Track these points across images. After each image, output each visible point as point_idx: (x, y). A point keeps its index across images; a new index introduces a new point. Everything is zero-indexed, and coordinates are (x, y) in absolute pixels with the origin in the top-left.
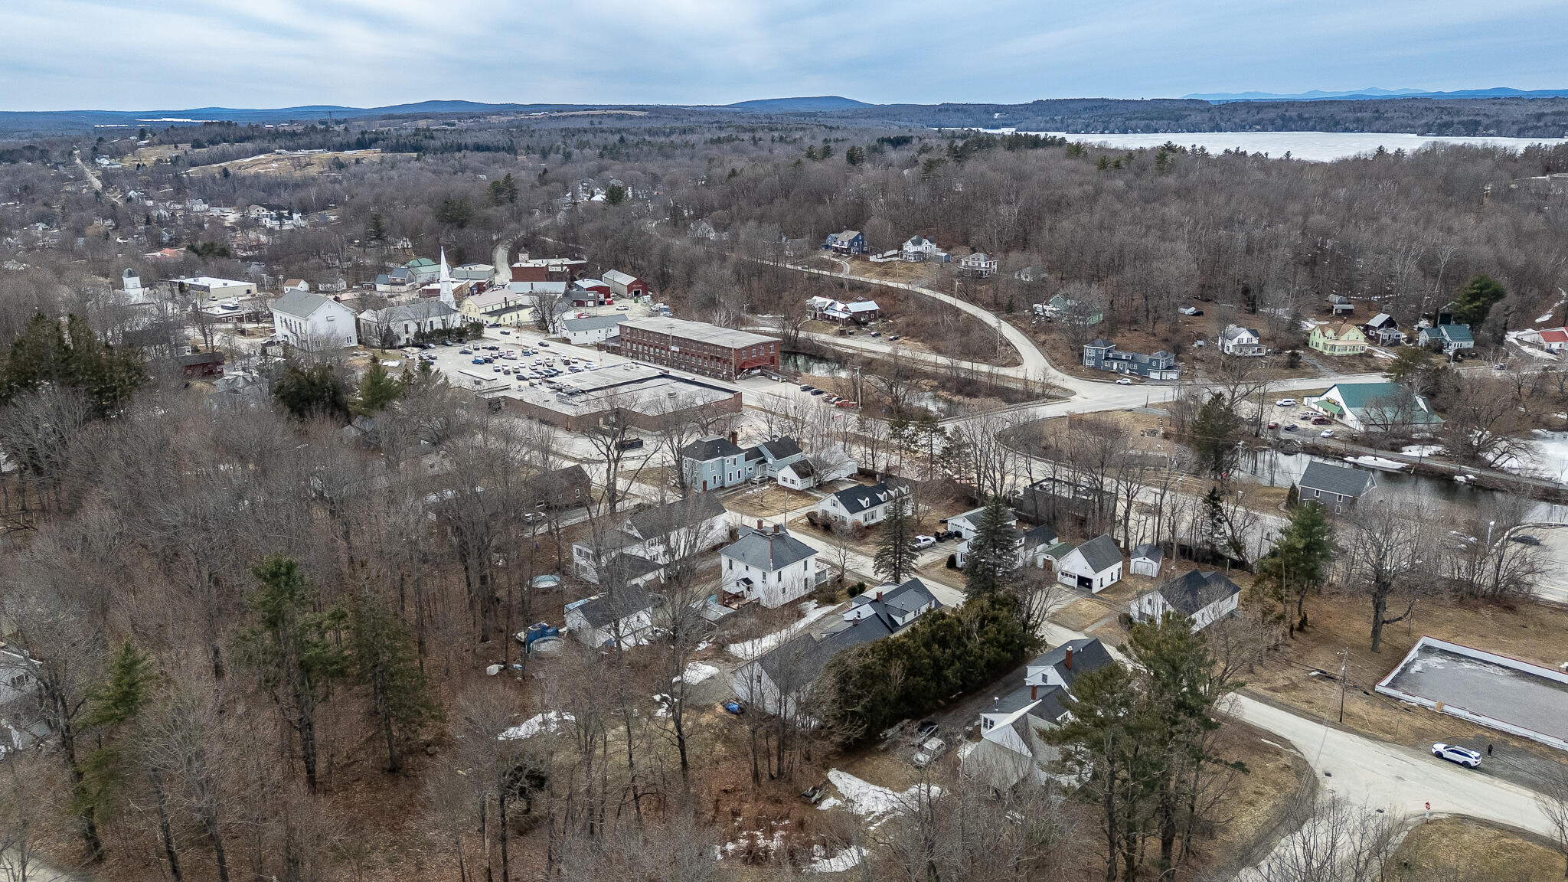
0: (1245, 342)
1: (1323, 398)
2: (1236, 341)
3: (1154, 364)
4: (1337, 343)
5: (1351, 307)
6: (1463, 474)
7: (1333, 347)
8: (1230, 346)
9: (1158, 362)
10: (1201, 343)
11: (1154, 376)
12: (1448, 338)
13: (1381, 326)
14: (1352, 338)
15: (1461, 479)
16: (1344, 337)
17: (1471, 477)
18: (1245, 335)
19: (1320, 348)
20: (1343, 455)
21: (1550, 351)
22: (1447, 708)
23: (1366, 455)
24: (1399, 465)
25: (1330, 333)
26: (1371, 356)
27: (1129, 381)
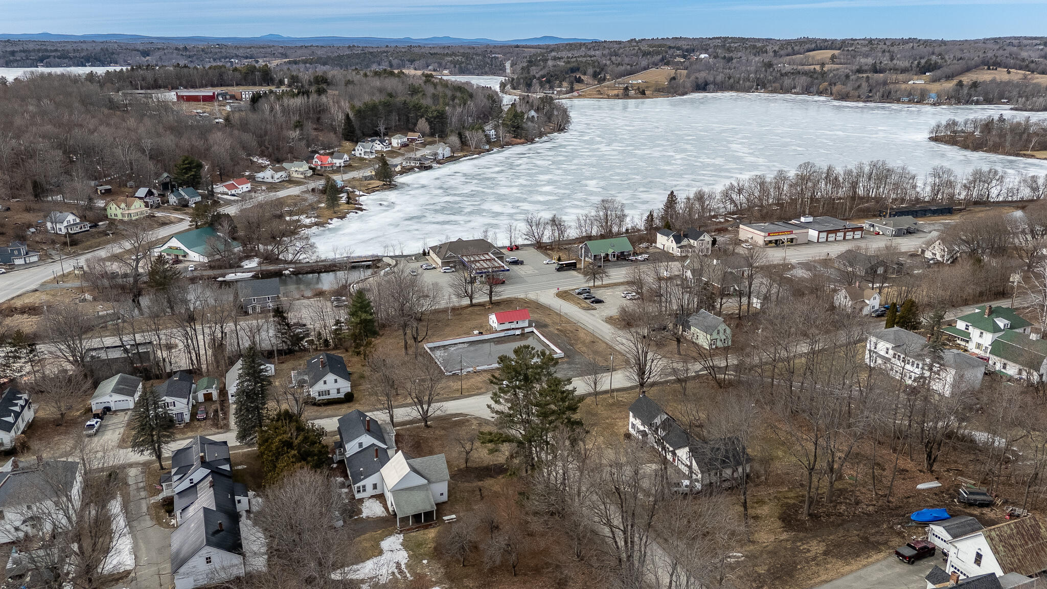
0: (72, 223)
1: (166, 247)
2: (65, 224)
3: (16, 252)
4: (130, 212)
5: (108, 187)
6: (287, 269)
7: (130, 215)
8: (62, 229)
9: (19, 250)
10: (33, 230)
11: (18, 262)
12: (186, 197)
13: (146, 196)
14: (137, 208)
15: (287, 272)
16: (133, 207)
17: (291, 270)
18: (71, 218)
19: (120, 217)
20: (215, 278)
21: (233, 195)
22: (478, 368)
23: (228, 274)
24: (250, 274)
25: (123, 205)
26: (155, 217)
27: (4, 270)
